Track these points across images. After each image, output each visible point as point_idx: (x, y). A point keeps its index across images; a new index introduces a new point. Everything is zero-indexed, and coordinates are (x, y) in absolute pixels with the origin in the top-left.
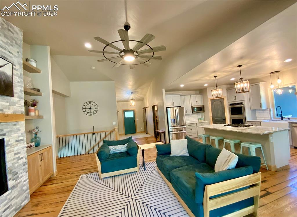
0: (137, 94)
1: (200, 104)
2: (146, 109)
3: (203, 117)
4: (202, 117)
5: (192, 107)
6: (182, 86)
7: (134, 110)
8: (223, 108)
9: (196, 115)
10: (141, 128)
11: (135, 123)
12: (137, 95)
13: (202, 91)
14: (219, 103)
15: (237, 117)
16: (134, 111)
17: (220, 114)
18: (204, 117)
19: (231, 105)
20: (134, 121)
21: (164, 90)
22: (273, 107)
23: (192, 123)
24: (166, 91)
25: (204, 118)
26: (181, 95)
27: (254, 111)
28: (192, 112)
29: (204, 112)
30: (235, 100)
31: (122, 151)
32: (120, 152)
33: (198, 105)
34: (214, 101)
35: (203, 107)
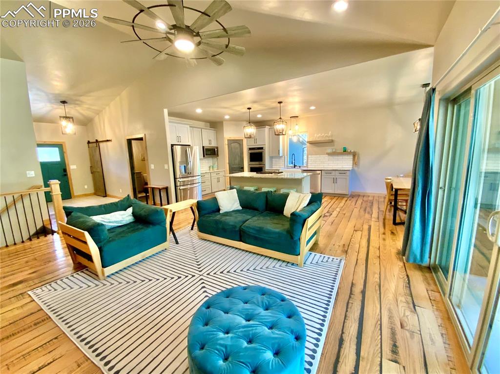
0: (78, 108)
1: (213, 145)
2: (100, 144)
3: (216, 165)
4: (214, 164)
5: (203, 147)
6: (199, 111)
7: (62, 145)
8: (242, 153)
9: (207, 161)
10: (86, 187)
11: (66, 175)
12: (76, 110)
13: (215, 125)
14: (236, 145)
15: (256, 164)
16: (60, 146)
17: (237, 161)
18: (218, 164)
19: (250, 149)
20: (65, 170)
21: (166, 111)
22: (287, 156)
23: (206, 173)
24: (170, 114)
25: (218, 166)
26: (190, 127)
27: (271, 158)
28: (204, 156)
29: (218, 156)
30: (256, 144)
31: (124, 223)
32: (120, 225)
33: (211, 146)
34: (231, 142)
35: (217, 150)
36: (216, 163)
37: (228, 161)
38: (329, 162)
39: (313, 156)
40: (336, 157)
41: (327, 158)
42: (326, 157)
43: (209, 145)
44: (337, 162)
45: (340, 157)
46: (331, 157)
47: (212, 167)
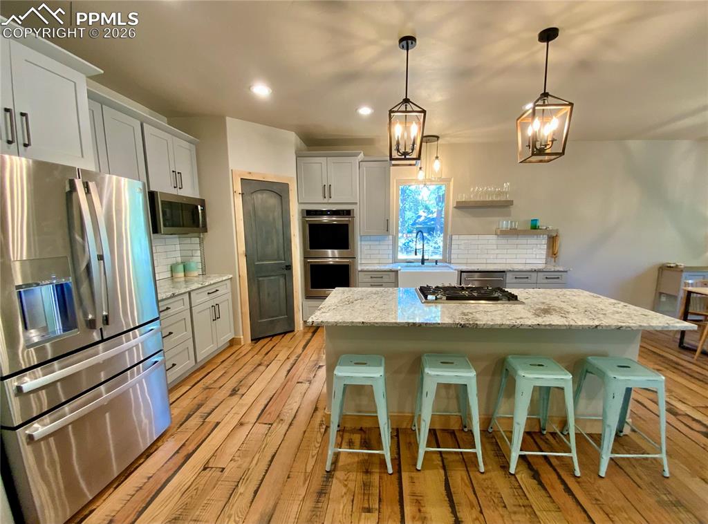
1: (189, 191)
3: (198, 259)
4: (188, 257)
5: (152, 196)
14: (270, 199)
17: (274, 247)
18: (203, 255)
19: (309, 213)
33: (182, 193)
34: (251, 187)
35: (203, 210)
36: (198, 253)
37: (242, 248)
38: (497, 251)
39: (462, 237)
40: (514, 241)
41: (494, 242)
42: (492, 239)
43: (174, 192)
44: (516, 251)
45: (522, 241)
46: (503, 241)
47: (181, 267)
